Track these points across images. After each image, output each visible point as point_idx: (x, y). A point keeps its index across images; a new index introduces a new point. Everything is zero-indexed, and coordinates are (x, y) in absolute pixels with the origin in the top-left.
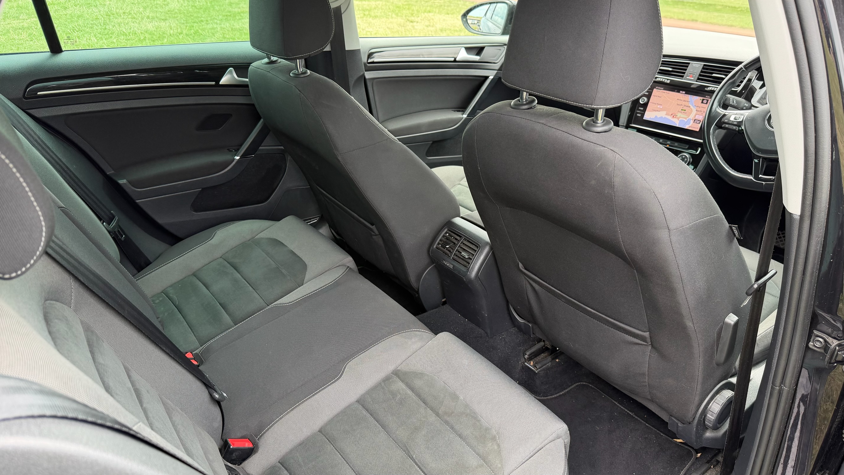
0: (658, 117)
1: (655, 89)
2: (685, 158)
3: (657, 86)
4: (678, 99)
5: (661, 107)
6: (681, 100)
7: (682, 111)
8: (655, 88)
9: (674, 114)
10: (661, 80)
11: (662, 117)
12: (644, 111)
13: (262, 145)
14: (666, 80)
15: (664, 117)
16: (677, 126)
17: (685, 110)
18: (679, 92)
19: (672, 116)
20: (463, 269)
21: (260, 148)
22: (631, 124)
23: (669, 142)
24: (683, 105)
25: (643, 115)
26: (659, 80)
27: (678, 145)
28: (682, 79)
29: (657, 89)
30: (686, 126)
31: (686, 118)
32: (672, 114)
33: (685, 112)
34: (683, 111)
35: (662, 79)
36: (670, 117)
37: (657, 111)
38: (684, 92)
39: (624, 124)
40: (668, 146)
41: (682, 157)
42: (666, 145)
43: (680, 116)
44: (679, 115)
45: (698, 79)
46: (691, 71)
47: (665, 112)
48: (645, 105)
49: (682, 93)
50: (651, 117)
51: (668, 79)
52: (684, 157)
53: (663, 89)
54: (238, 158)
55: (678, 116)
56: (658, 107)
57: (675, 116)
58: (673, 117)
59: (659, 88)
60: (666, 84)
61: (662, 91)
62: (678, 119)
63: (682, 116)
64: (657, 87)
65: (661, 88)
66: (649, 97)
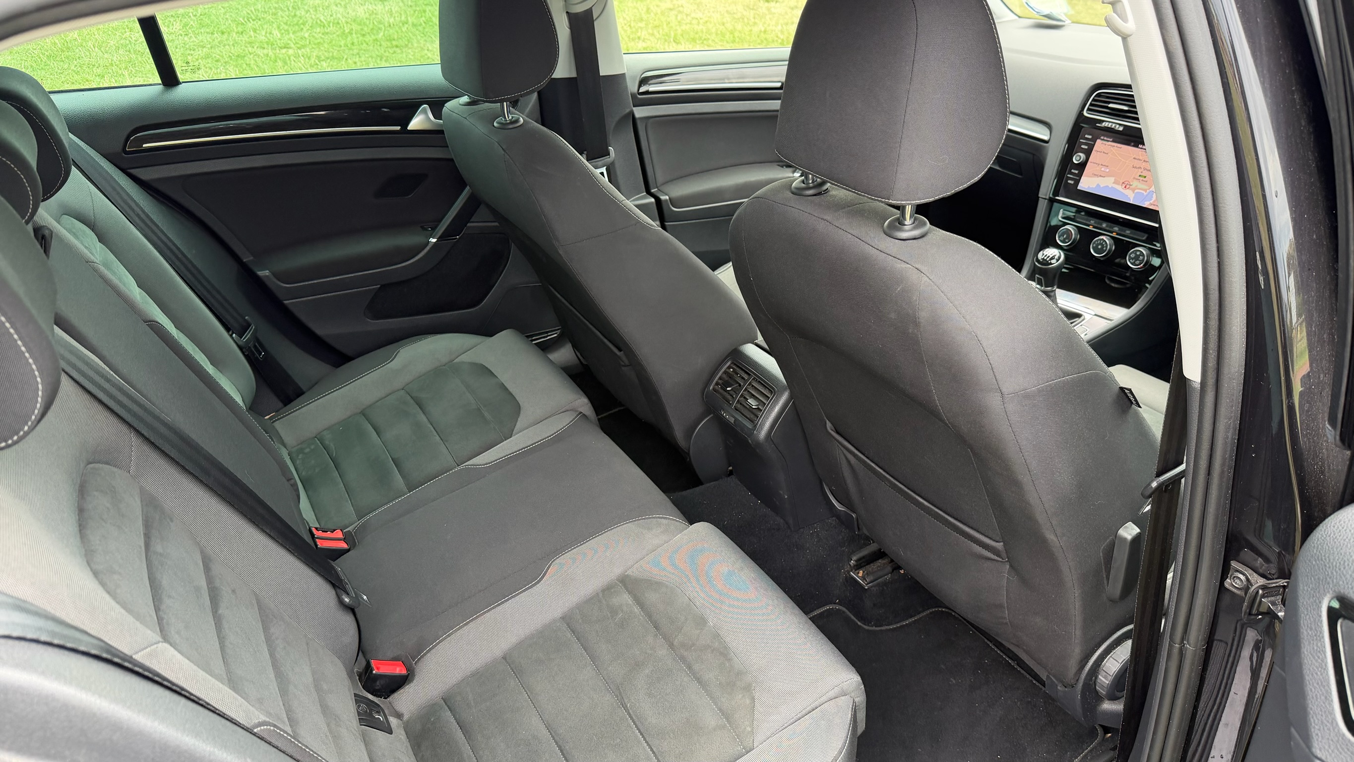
0: (1101, 186)
1: (1098, 141)
2: (1140, 255)
3: (1103, 135)
4: (1134, 158)
5: (1108, 170)
6: (1139, 160)
7: (1139, 178)
8: (1100, 139)
9: (1126, 183)
10: (1109, 126)
11: (1107, 186)
12: (1080, 175)
13: (471, 220)
14: (1118, 126)
15: (1110, 186)
16: (1131, 202)
17: (1145, 177)
18: (1137, 147)
19: (1124, 185)
20: (749, 425)
21: (469, 225)
22: (1058, 196)
23: (1116, 229)
24: (1142, 167)
25: (1077, 182)
26: (1106, 125)
27: (1130, 233)
29: (1102, 139)
30: (1145, 203)
31: (1145, 190)
32: (1123, 183)
33: (1144, 179)
34: (1141, 178)
35: (1110, 124)
36: (1119, 188)
37: (1100, 176)
39: (1046, 195)
40: (1114, 235)
41: (1136, 254)
42: (1112, 232)
43: (1136, 186)
44: (1135, 184)
47: (1112, 179)
48: (1082, 166)
49: (1142, 148)
50: (1091, 187)
51: (1120, 125)
52: (1138, 253)
53: (1111, 140)
54: (434, 240)
55: (1133, 186)
56: (1103, 169)
57: (1128, 186)
58: (1125, 187)
59: (1105, 138)
60: (1118, 132)
61: (1110, 143)
62: (1133, 190)
63: (1140, 186)
64: (1102, 138)
65: (1109, 139)
66: (1088, 153)
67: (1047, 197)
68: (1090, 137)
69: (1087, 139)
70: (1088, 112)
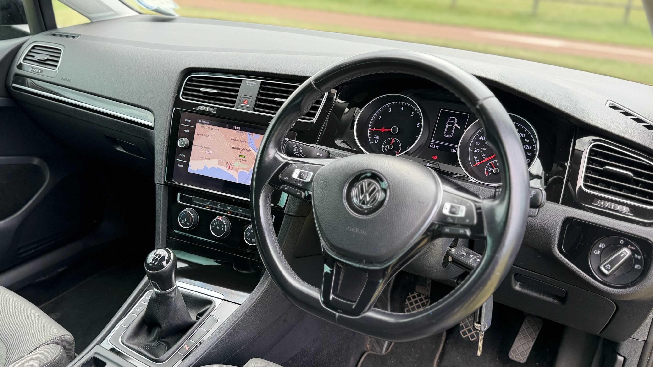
0: (209, 168)
1: (198, 124)
3: (200, 118)
4: (232, 139)
5: (211, 152)
6: (236, 140)
7: (240, 158)
8: (198, 122)
9: (229, 163)
11: (215, 168)
12: (188, 158)
14: (212, 109)
16: (237, 182)
17: (245, 157)
18: (232, 128)
19: (228, 166)
22: (173, 181)
23: (229, 208)
24: (241, 148)
25: (187, 165)
27: (242, 211)
28: (233, 107)
29: (200, 123)
32: (226, 164)
33: (244, 159)
35: (204, 108)
36: (224, 169)
37: (206, 158)
38: (239, 128)
39: (161, 181)
40: (228, 214)
41: (250, 232)
42: (226, 212)
43: (239, 166)
44: (237, 164)
45: (256, 105)
46: (245, 93)
47: (216, 161)
48: (188, 150)
49: (236, 129)
50: (199, 169)
51: (214, 107)
52: (252, 231)
53: (208, 123)
55: (236, 167)
56: (206, 152)
57: (231, 167)
58: (229, 168)
59: (203, 122)
60: (213, 115)
61: (208, 126)
62: (237, 170)
63: (242, 165)
64: (200, 121)
65: (206, 122)
66: (191, 136)
67: (163, 183)
68: (189, 121)
69: (187, 123)
70: (184, 97)
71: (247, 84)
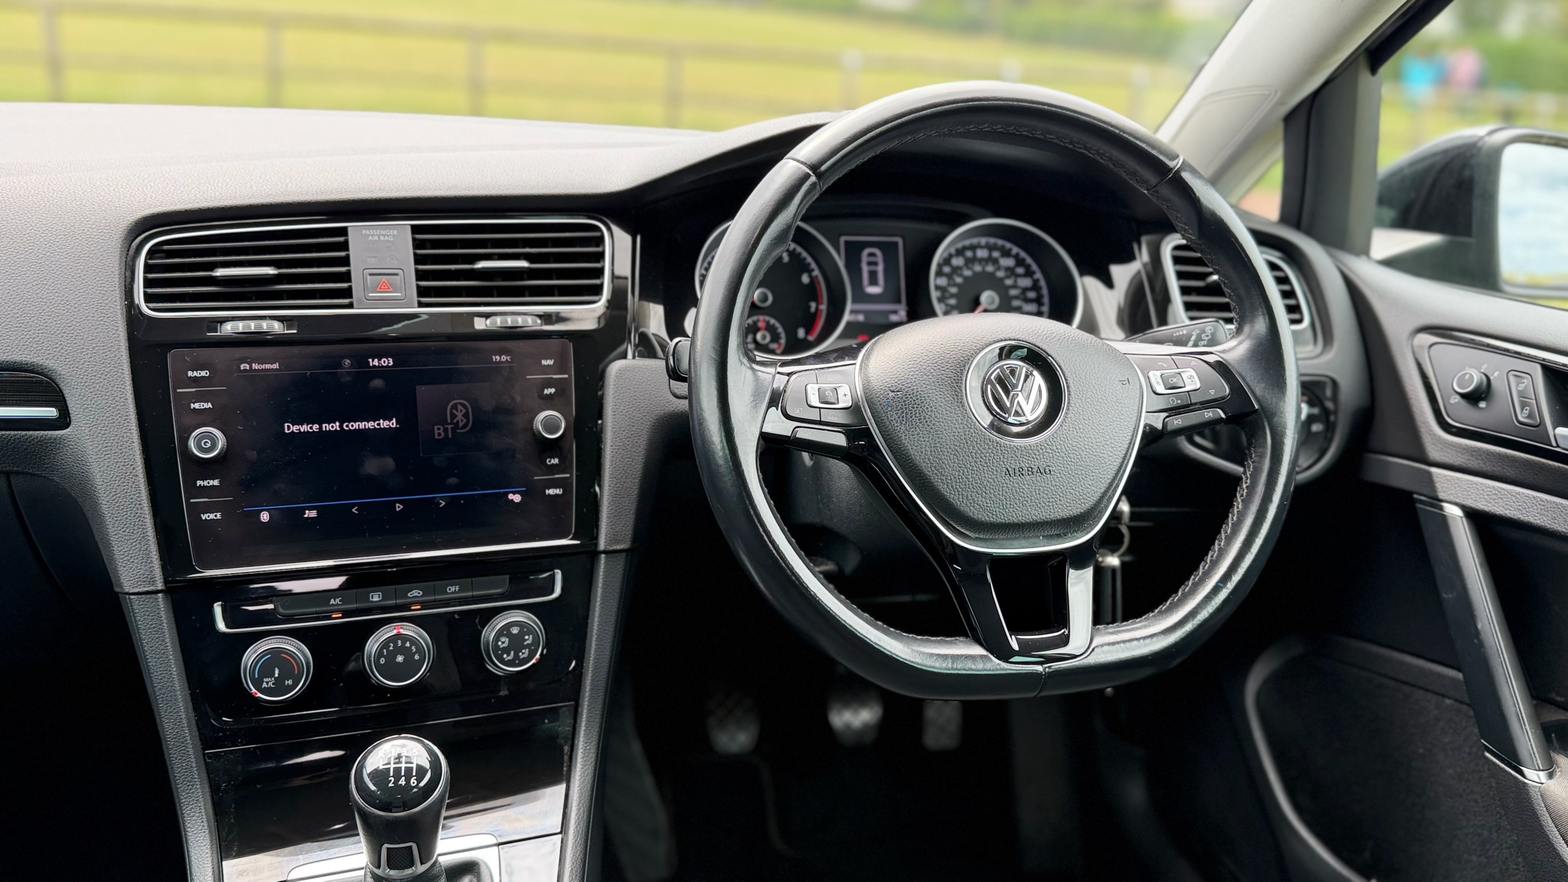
14: (272, 325)
23: (416, 593)
26: (238, 330)
27: (460, 591)
28: (350, 306)
35: (251, 324)
38: (389, 361)
39: (153, 582)
40: (416, 611)
41: (509, 635)
42: (406, 607)
45: (424, 292)
46: (373, 262)
48: (223, 462)
52: (515, 630)
59: (255, 367)
60: (284, 340)
64: (244, 366)
66: (224, 419)
67: (152, 589)
68: (204, 373)
69: (199, 380)
70: (151, 305)
71: (370, 238)
